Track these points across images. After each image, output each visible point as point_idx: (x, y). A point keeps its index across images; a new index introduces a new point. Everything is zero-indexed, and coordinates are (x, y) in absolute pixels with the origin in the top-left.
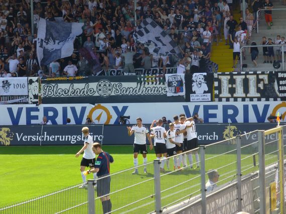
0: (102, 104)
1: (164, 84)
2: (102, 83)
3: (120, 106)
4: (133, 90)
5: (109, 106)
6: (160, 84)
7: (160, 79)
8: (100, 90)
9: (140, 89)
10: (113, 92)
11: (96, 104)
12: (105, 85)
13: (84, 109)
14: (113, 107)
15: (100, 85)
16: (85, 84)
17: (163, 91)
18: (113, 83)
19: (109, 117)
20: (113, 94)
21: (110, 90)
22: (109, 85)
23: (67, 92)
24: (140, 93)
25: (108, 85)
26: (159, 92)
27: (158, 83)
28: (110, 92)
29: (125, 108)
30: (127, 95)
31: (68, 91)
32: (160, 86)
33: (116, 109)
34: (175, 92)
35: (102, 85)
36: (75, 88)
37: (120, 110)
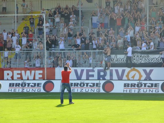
0: (136, 68)
3: (148, 69)
4: (157, 59)
5: (141, 69)
8: (134, 59)
10: (143, 60)
11: (132, 68)
12: (138, 56)
13: (123, 71)
18: (143, 55)
20: (143, 62)
21: (141, 59)
22: (141, 56)
23: (112, 60)
24: (161, 61)
25: (139, 56)
28: (141, 60)
29: (151, 71)
30: (152, 63)
31: (114, 60)
33: (145, 71)
35: (136, 56)
36: (118, 57)
37: (148, 72)
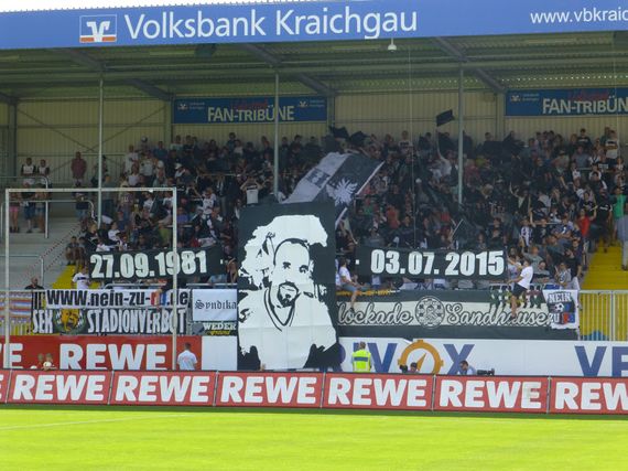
0: (426, 340)
1: (539, 307)
2: (426, 302)
3: (459, 344)
4: (483, 316)
5: (438, 344)
6: (532, 306)
7: (532, 297)
8: (421, 315)
9: (495, 315)
10: (445, 319)
11: (415, 340)
12: (431, 306)
13: (391, 348)
14: (445, 345)
15: (422, 307)
16: (394, 304)
17: (538, 319)
18: (445, 304)
19: (439, 364)
20: (445, 323)
21: (439, 315)
22: (439, 307)
23: (361, 317)
24: (495, 322)
25: (436, 307)
26: (531, 320)
27: (529, 304)
28: (439, 318)
29: (468, 349)
30: (471, 326)
31: (364, 316)
32: (532, 310)
33: (450, 349)
34: (560, 323)
35: (425, 307)
36: (376, 310)
37: (459, 352)
